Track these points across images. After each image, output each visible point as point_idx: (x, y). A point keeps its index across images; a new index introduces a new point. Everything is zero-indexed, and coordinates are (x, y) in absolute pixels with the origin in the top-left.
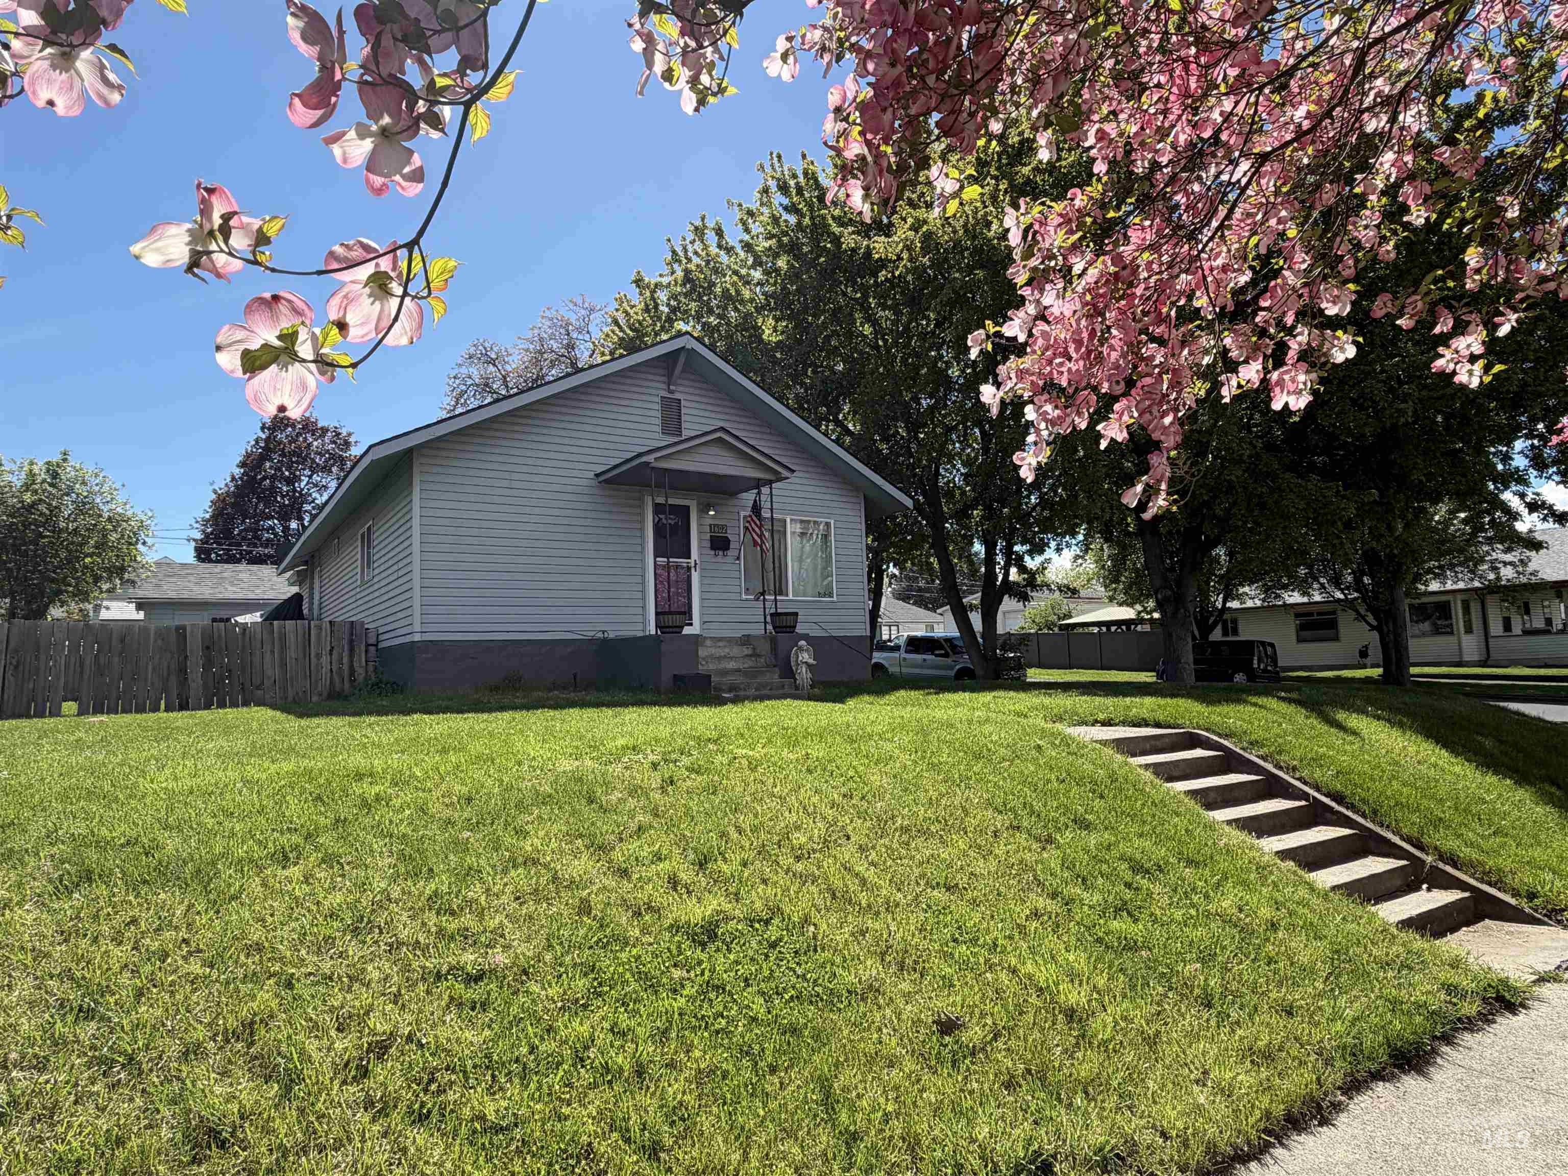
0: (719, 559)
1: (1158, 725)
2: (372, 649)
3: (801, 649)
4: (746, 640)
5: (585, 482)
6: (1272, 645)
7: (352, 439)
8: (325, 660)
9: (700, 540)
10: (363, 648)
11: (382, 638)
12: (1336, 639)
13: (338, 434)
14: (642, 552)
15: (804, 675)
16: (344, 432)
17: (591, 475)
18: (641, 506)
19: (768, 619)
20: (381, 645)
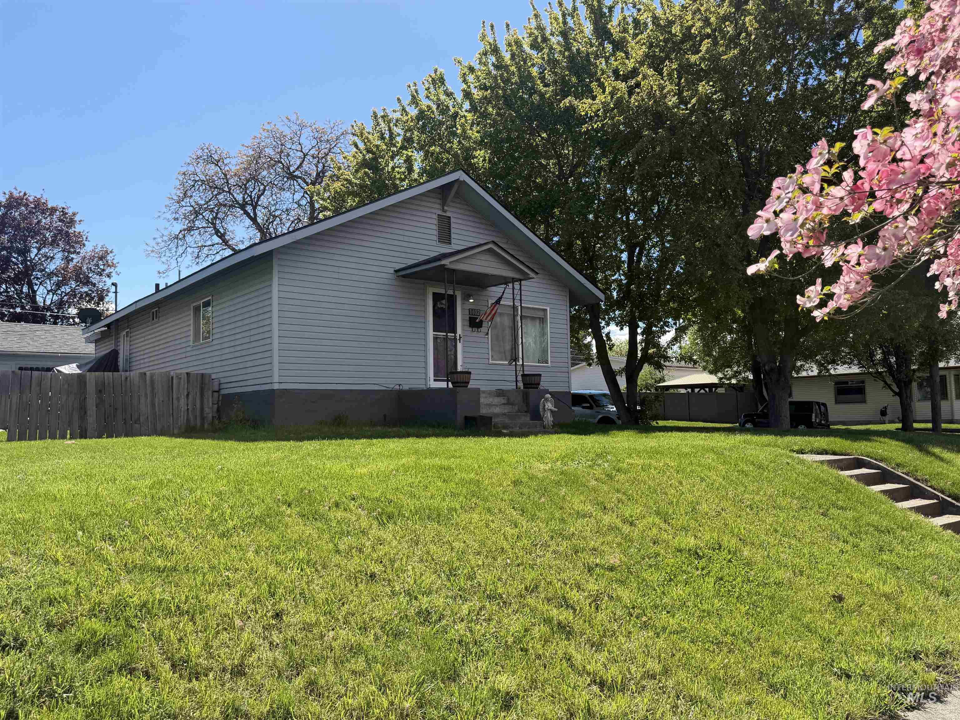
0: (475, 334)
1: (834, 454)
2: (216, 395)
3: (547, 400)
4: (500, 393)
5: (390, 276)
6: (824, 405)
7: (77, 218)
8: (183, 401)
9: (463, 320)
10: (210, 392)
11: (223, 386)
12: (864, 401)
13: (65, 214)
14: (425, 328)
15: (549, 418)
16: (70, 212)
17: (392, 271)
18: (424, 294)
19: (520, 378)
20: (223, 392)
